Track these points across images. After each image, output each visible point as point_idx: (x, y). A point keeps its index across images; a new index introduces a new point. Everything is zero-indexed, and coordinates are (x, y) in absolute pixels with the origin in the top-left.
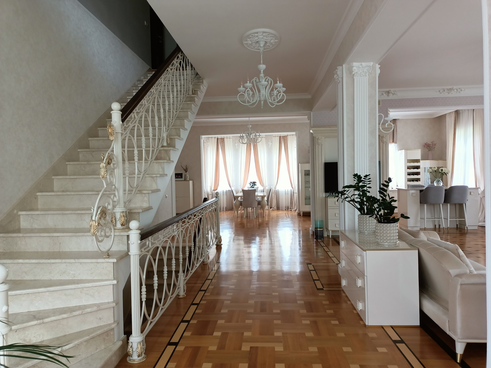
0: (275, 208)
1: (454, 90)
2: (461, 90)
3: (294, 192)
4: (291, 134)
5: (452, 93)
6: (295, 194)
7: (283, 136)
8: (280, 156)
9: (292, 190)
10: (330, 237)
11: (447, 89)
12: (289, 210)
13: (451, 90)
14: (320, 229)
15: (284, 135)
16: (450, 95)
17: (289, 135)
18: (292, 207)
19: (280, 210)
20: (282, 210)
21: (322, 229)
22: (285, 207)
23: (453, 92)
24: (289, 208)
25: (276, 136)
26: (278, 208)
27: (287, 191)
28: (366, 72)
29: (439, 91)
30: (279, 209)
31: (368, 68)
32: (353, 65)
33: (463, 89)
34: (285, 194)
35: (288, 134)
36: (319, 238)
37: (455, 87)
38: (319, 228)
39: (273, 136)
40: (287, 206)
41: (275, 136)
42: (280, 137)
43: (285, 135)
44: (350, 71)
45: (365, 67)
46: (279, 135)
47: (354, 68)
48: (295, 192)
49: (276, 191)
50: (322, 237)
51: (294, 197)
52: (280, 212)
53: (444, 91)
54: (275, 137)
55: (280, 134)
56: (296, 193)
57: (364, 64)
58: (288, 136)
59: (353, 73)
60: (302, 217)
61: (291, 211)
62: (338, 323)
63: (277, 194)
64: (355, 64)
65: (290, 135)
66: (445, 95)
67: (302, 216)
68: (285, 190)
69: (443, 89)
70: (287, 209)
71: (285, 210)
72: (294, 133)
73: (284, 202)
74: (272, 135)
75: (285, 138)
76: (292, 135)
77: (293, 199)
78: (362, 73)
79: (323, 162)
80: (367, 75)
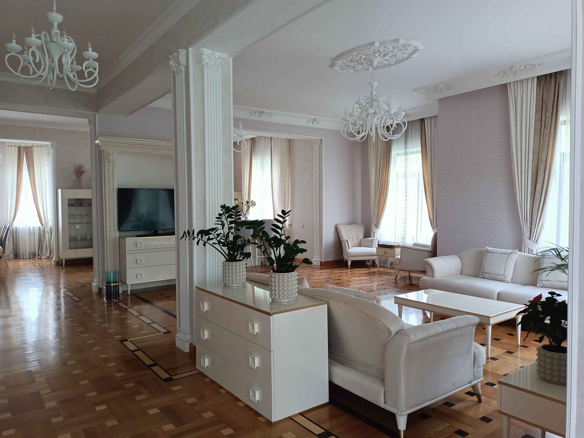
0: (12, 256)
1: (265, 114)
2: (271, 115)
3: (44, 231)
4: (39, 145)
5: (263, 117)
6: (47, 234)
7: (24, 147)
8: (19, 177)
9: (42, 228)
10: (129, 293)
11: (258, 111)
12: (36, 257)
13: (262, 113)
14: (115, 284)
15: (26, 145)
16: (261, 119)
17: (35, 145)
18: (41, 252)
19: (20, 258)
20: (23, 258)
21: (117, 284)
22: (30, 254)
23: (263, 115)
24: (37, 254)
25: (12, 146)
26: (16, 256)
27: (32, 228)
28: (218, 65)
29: (251, 113)
30: (18, 258)
31: (221, 60)
32: (204, 52)
33: (272, 114)
34: (30, 234)
35: (33, 144)
36: (113, 297)
37: (266, 111)
38: (113, 283)
39: (7, 145)
40: (33, 251)
41: (10, 145)
42: (19, 148)
43: (29, 145)
44: (199, 60)
45: (218, 58)
46: (18, 145)
47: (205, 56)
48: (46, 231)
49: (12, 229)
50: (117, 294)
51: (45, 238)
52: (21, 263)
53: (256, 113)
54: (10, 147)
55: (20, 143)
56: (48, 232)
57: (217, 54)
58: (34, 147)
59: (203, 63)
60: (64, 268)
61: (41, 258)
62: (234, 432)
63: (15, 234)
64: (206, 51)
65: (38, 147)
66: (256, 118)
67: (64, 265)
68: (30, 227)
69: (255, 111)
70: (33, 256)
71: (30, 258)
72: (48, 143)
73: (26, 247)
74: (5, 143)
75: (28, 150)
76: (41, 146)
77: (43, 242)
78: (214, 66)
79: (116, 187)
80: (220, 70)
